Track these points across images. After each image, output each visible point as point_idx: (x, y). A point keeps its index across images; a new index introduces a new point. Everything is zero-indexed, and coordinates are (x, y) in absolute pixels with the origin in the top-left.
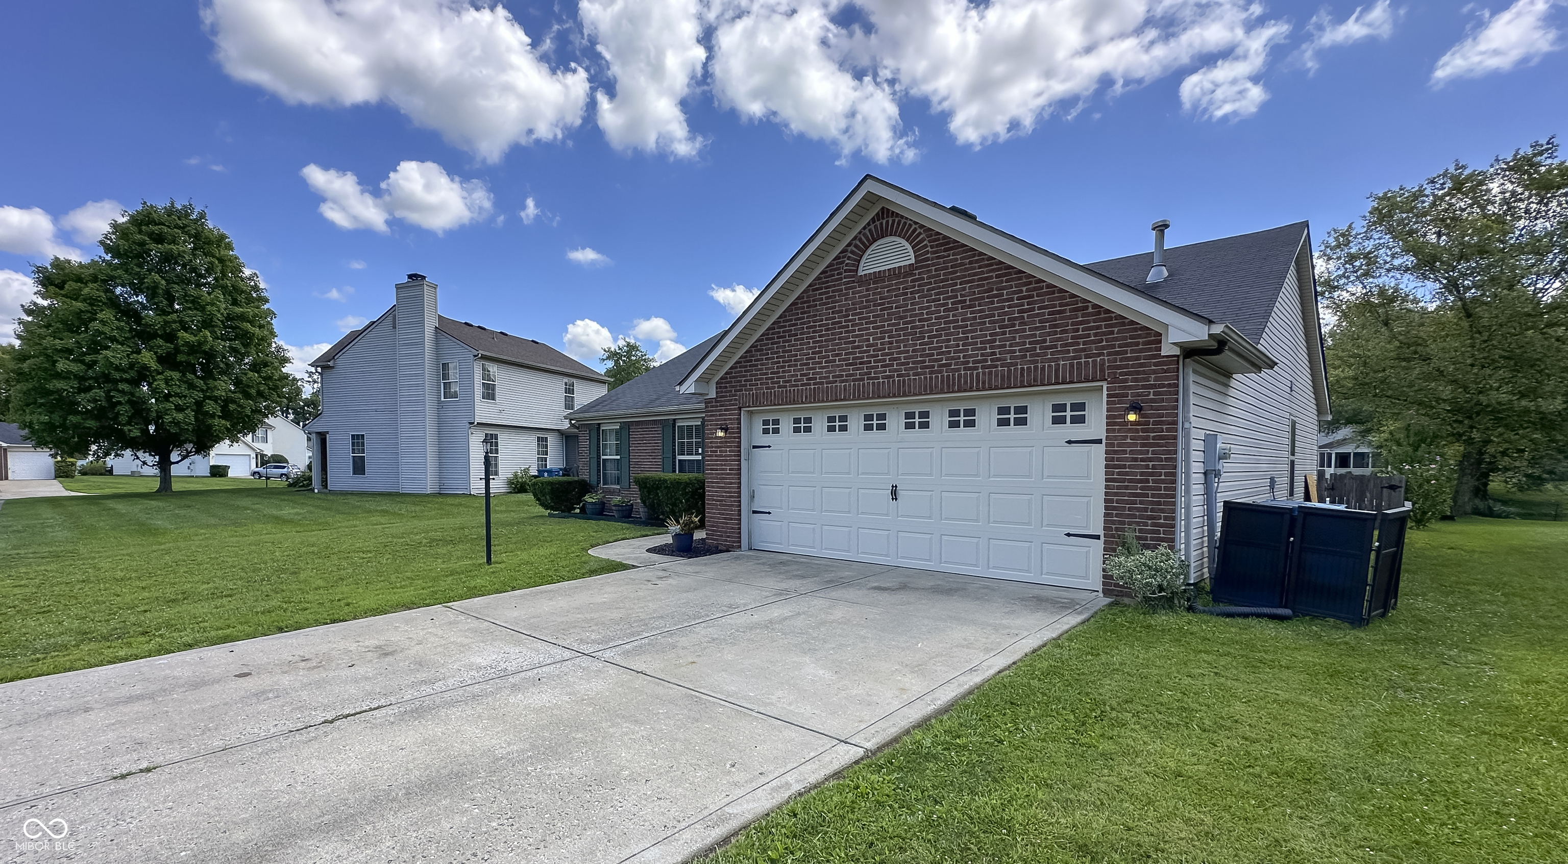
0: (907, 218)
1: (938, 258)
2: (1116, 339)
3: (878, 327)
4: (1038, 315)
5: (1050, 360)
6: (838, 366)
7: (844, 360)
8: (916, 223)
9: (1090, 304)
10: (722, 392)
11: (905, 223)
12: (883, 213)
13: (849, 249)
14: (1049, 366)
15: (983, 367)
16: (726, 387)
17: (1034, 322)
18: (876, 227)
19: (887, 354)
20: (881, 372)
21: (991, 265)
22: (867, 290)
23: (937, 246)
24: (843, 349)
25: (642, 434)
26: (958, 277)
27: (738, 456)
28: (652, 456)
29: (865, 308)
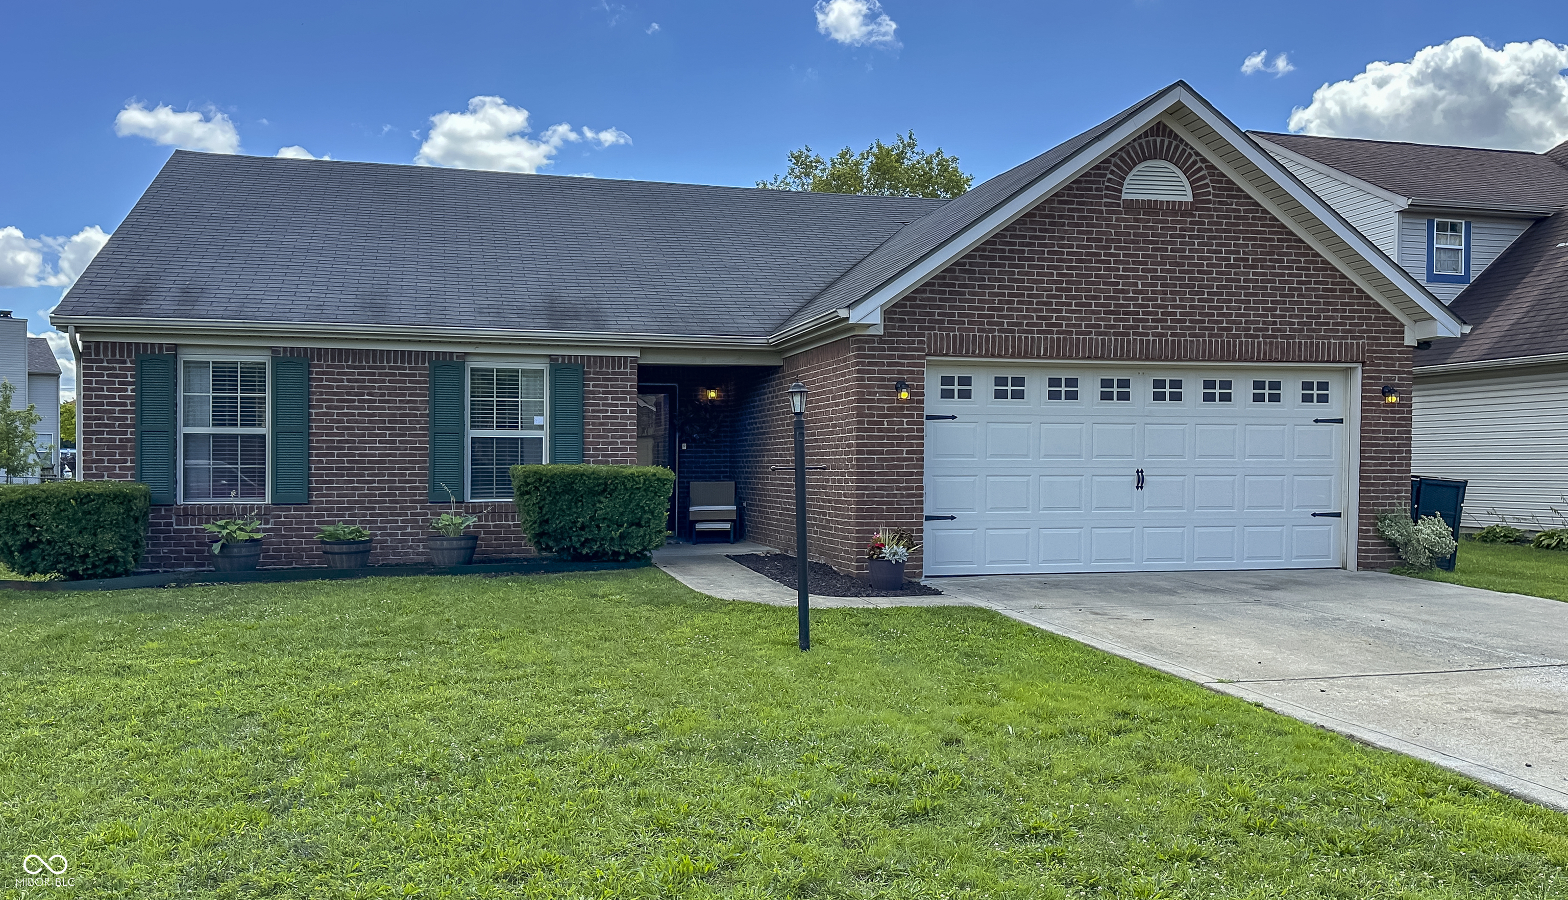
0: (1187, 144)
1: (1220, 203)
2: (1373, 325)
3: (1149, 271)
4: (1314, 289)
5: (1324, 337)
6: (1093, 312)
7: (1103, 305)
8: (1198, 154)
9: (1355, 288)
10: (894, 327)
11: (1184, 151)
12: (1158, 129)
13: (1113, 160)
14: (1323, 343)
15: (1264, 337)
16: (903, 320)
17: (1310, 296)
18: (1148, 142)
19: (1159, 307)
20: (1151, 328)
21: (1273, 226)
22: (1136, 220)
23: (1220, 189)
24: (1102, 291)
25: (357, 381)
26: (1241, 232)
27: (922, 430)
28: (394, 429)
29: (1133, 242)
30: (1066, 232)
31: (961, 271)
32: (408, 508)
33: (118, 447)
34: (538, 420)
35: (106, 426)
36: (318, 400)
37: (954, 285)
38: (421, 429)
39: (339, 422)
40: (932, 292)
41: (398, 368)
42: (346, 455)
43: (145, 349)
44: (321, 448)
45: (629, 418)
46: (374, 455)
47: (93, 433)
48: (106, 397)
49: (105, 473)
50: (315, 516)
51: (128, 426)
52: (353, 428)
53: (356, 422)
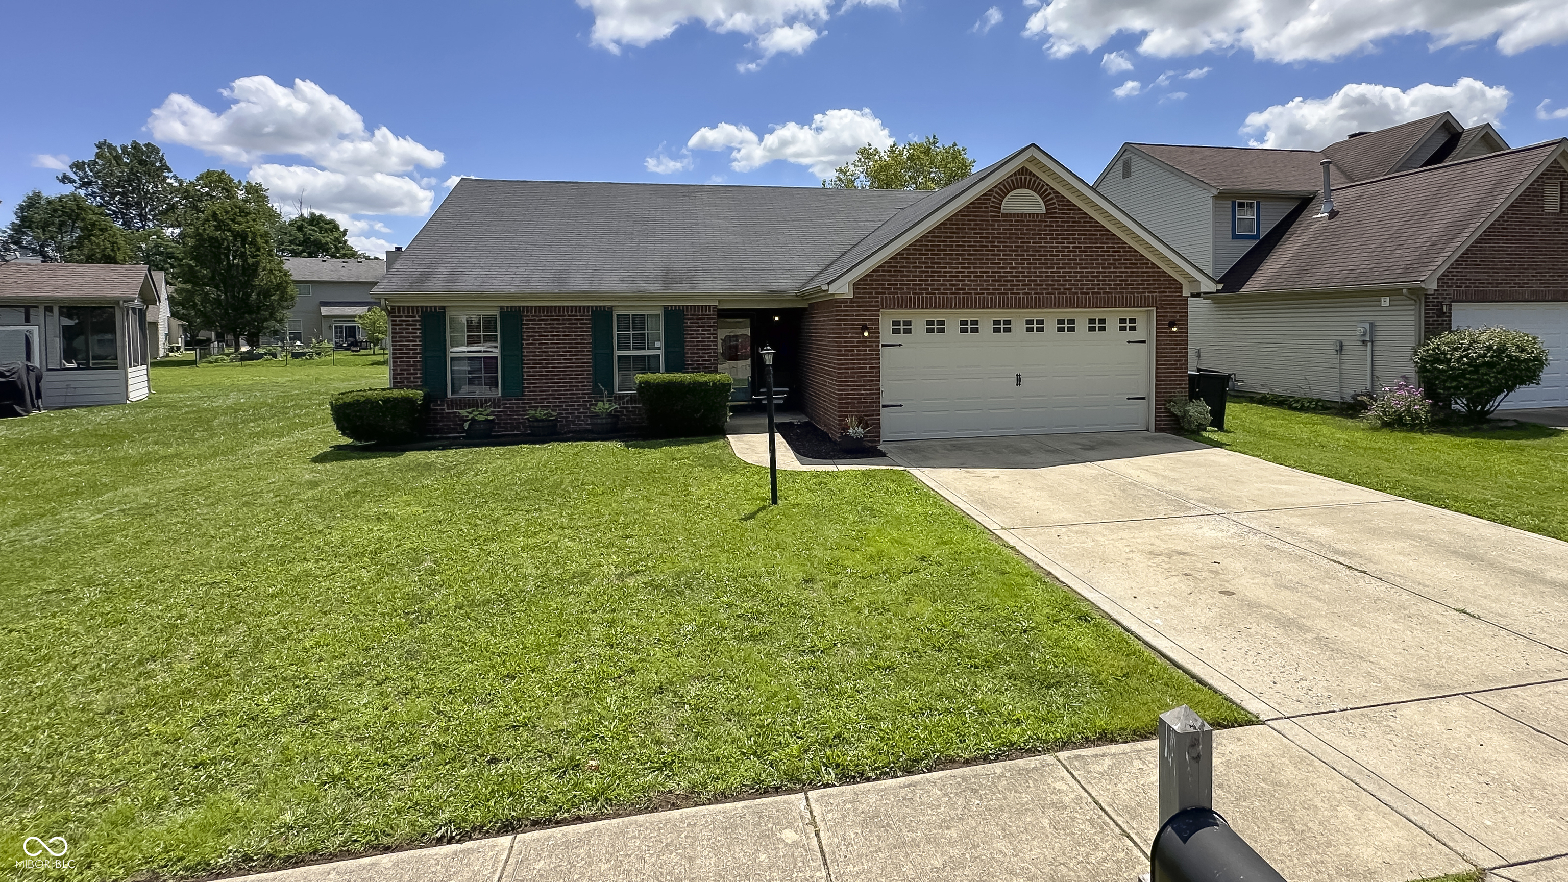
0: (1040, 180)
1: (1063, 213)
2: (1162, 284)
3: (1019, 255)
4: (1123, 264)
7: (990, 276)
8: (1047, 185)
9: (1149, 262)
10: (859, 293)
11: (1039, 183)
12: (1022, 171)
13: (998, 187)
14: (1130, 296)
16: (865, 289)
17: (1121, 268)
18: (1017, 178)
19: (1026, 276)
20: (1022, 289)
21: (1097, 227)
22: (1010, 225)
23: (1063, 205)
24: (990, 268)
26: (1076, 230)
27: (879, 354)
28: (571, 351)
29: (1008, 238)
30: (966, 233)
31: (901, 258)
33: (412, 366)
34: (657, 345)
35: (405, 354)
37: (897, 267)
40: (883, 271)
42: (544, 368)
43: (426, 310)
47: (398, 358)
48: (405, 337)
51: (418, 353)
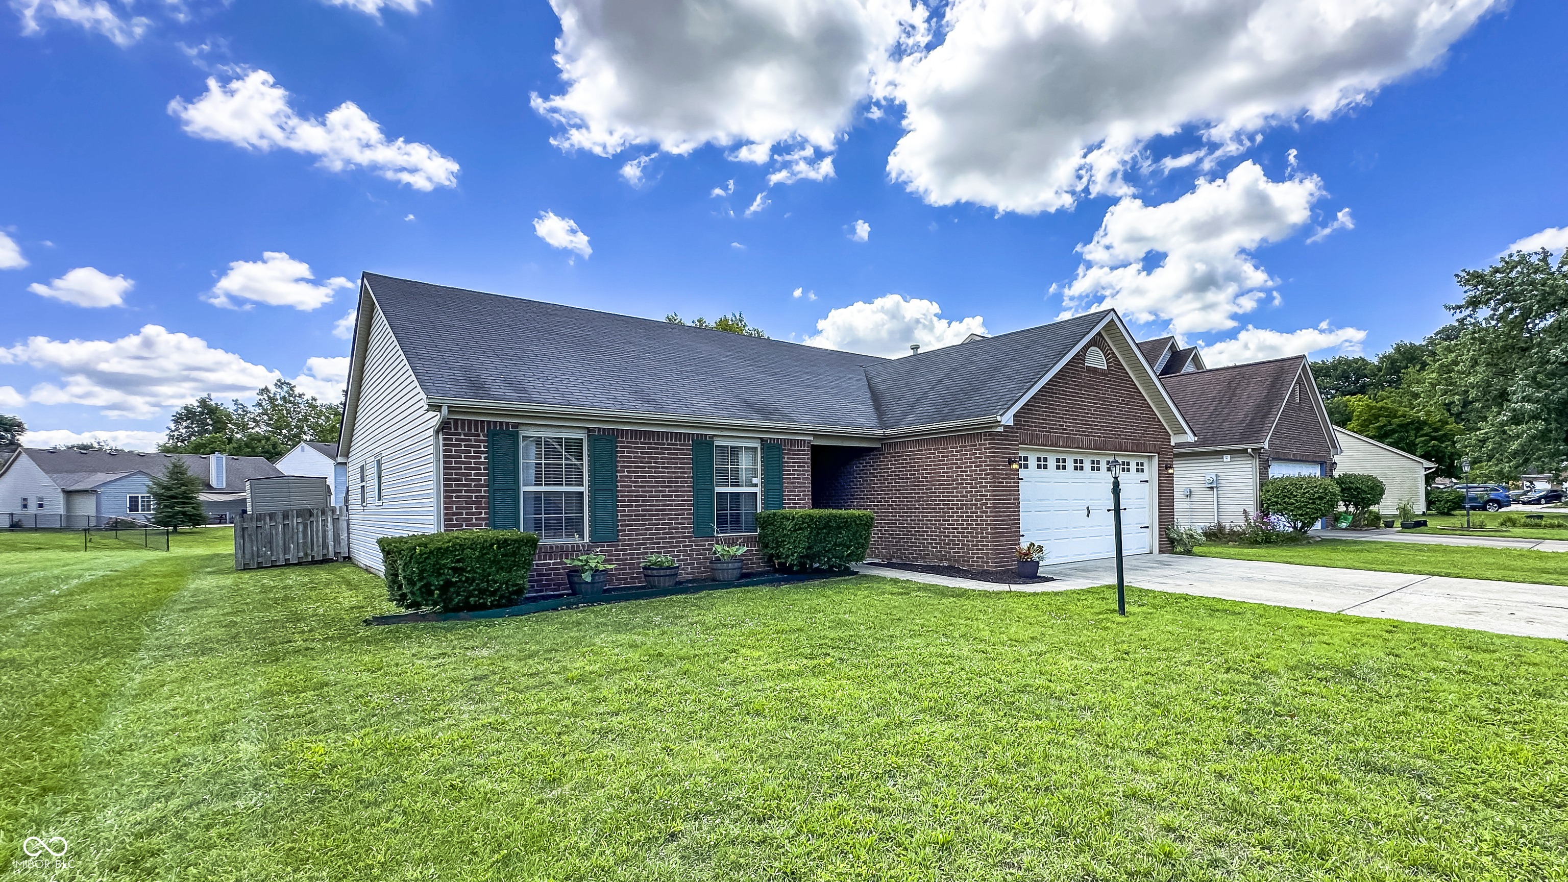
0: (1105, 340)
1: (1116, 371)
3: (1094, 403)
8: (1109, 346)
11: (1104, 343)
18: (1094, 339)
22: (1090, 377)
23: (1116, 364)
25: (647, 453)
28: (671, 487)
29: (1089, 388)
30: (1067, 380)
32: (681, 542)
34: (755, 481)
35: (464, 485)
36: (621, 467)
38: (688, 487)
39: (636, 482)
41: (673, 445)
42: (641, 506)
43: (495, 426)
44: (624, 501)
45: (807, 479)
46: (658, 506)
48: (464, 463)
49: (464, 524)
50: (621, 550)
51: (482, 486)
52: (645, 487)
53: (647, 482)
